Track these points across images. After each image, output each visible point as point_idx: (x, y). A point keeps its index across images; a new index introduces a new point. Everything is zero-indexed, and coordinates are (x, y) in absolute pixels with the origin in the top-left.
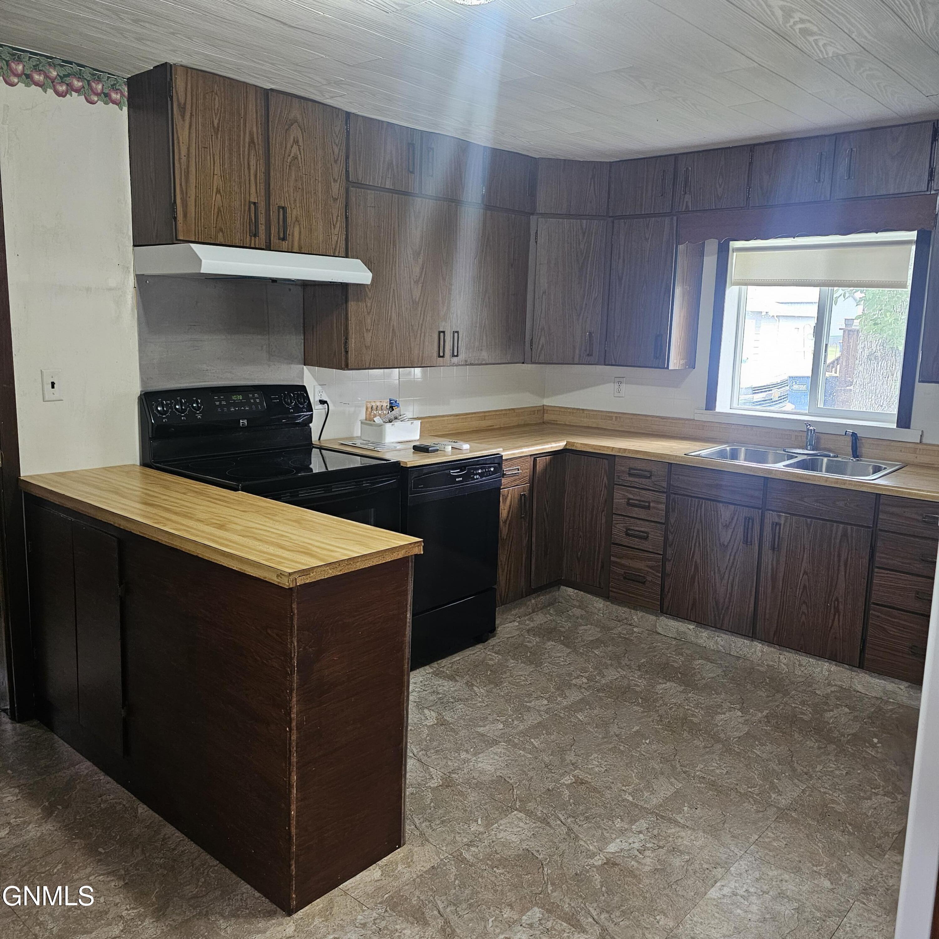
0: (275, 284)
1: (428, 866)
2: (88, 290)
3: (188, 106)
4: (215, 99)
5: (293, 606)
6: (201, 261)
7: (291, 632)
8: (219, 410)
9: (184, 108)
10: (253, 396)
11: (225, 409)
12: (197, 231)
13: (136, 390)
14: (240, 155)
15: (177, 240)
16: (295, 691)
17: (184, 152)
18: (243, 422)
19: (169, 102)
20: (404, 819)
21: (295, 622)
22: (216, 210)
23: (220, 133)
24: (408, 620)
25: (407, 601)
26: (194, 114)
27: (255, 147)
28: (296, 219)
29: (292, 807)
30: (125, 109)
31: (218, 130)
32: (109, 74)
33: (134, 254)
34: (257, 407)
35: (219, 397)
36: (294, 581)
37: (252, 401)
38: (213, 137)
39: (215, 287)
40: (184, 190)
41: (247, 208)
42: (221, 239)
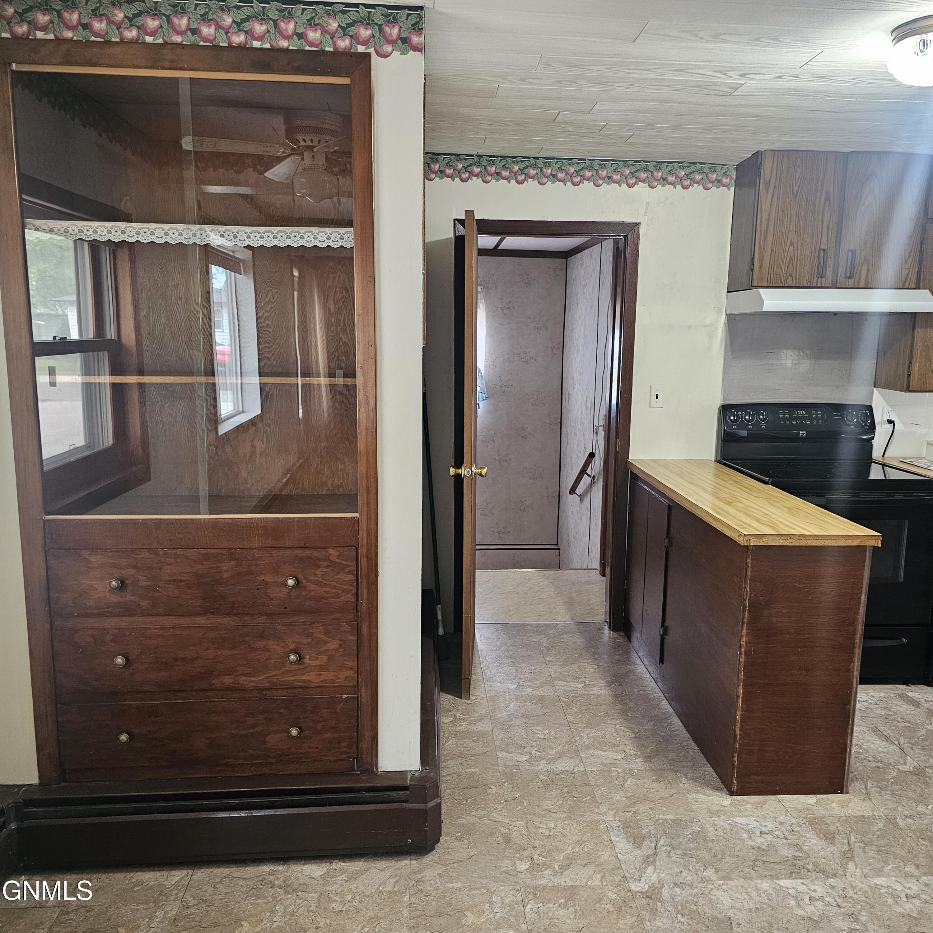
0: (836, 316)
1: (860, 814)
2: (690, 327)
3: (773, 181)
4: (797, 171)
5: (748, 561)
6: (763, 302)
7: (745, 580)
8: (782, 422)
9: (769, 183)
10: (816, 412)
11: (788, 422)
12: (769, 278)
13: (719, 402)
14: (815, 212)
15: (752, 286)
16: (745, 625)
17: (765, 216)
18: (802, 433)
19: (758, 180)
20: (848, 772)
21: (749, 574)
22: (788, 260)
23: (798, 197)
24: (862, 601)
25: (862, 584)
26: (777, 185)
27: (830, 203)
28: (865, 259)
29: (737, 712)
30: (732, 189)
31: (797, 194)
32: (723, 165)
33: (727, 298)
34: (818, 422)
35: (784, 412)
36: (748, 541)
37: (814, 416)
38: (792, 202)
39: (793, 320)
40: (762, 247)
41: (817, 255)
42: (790, 282)
